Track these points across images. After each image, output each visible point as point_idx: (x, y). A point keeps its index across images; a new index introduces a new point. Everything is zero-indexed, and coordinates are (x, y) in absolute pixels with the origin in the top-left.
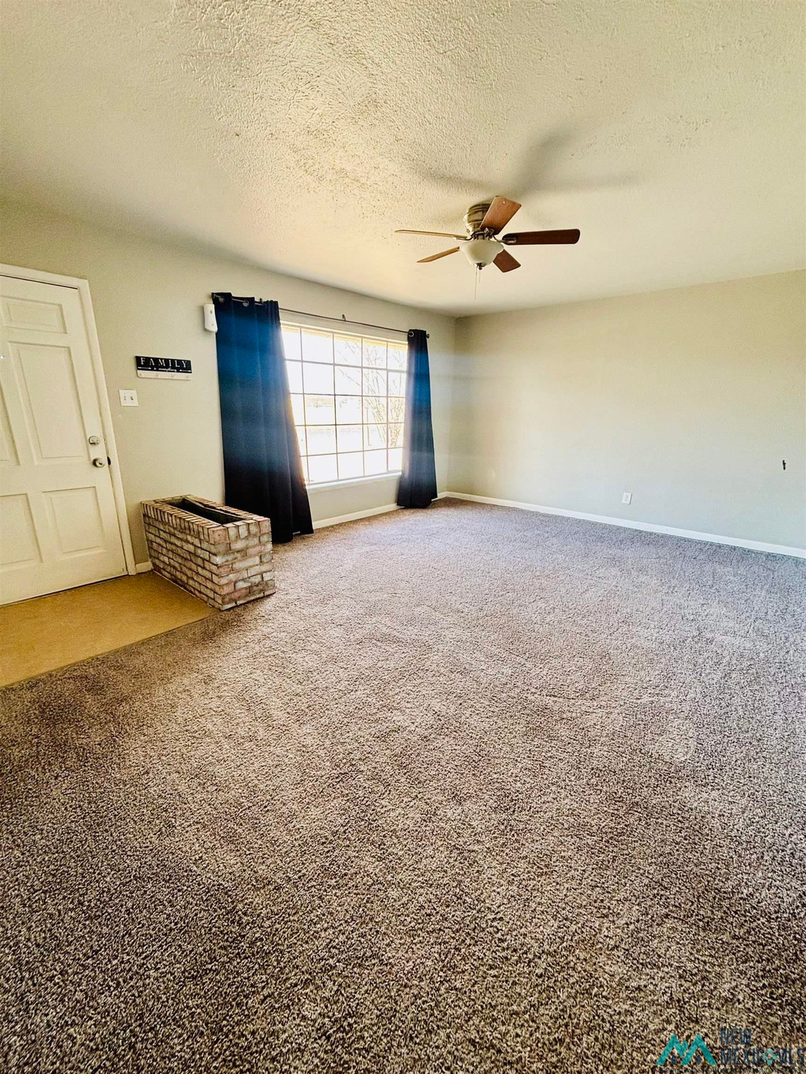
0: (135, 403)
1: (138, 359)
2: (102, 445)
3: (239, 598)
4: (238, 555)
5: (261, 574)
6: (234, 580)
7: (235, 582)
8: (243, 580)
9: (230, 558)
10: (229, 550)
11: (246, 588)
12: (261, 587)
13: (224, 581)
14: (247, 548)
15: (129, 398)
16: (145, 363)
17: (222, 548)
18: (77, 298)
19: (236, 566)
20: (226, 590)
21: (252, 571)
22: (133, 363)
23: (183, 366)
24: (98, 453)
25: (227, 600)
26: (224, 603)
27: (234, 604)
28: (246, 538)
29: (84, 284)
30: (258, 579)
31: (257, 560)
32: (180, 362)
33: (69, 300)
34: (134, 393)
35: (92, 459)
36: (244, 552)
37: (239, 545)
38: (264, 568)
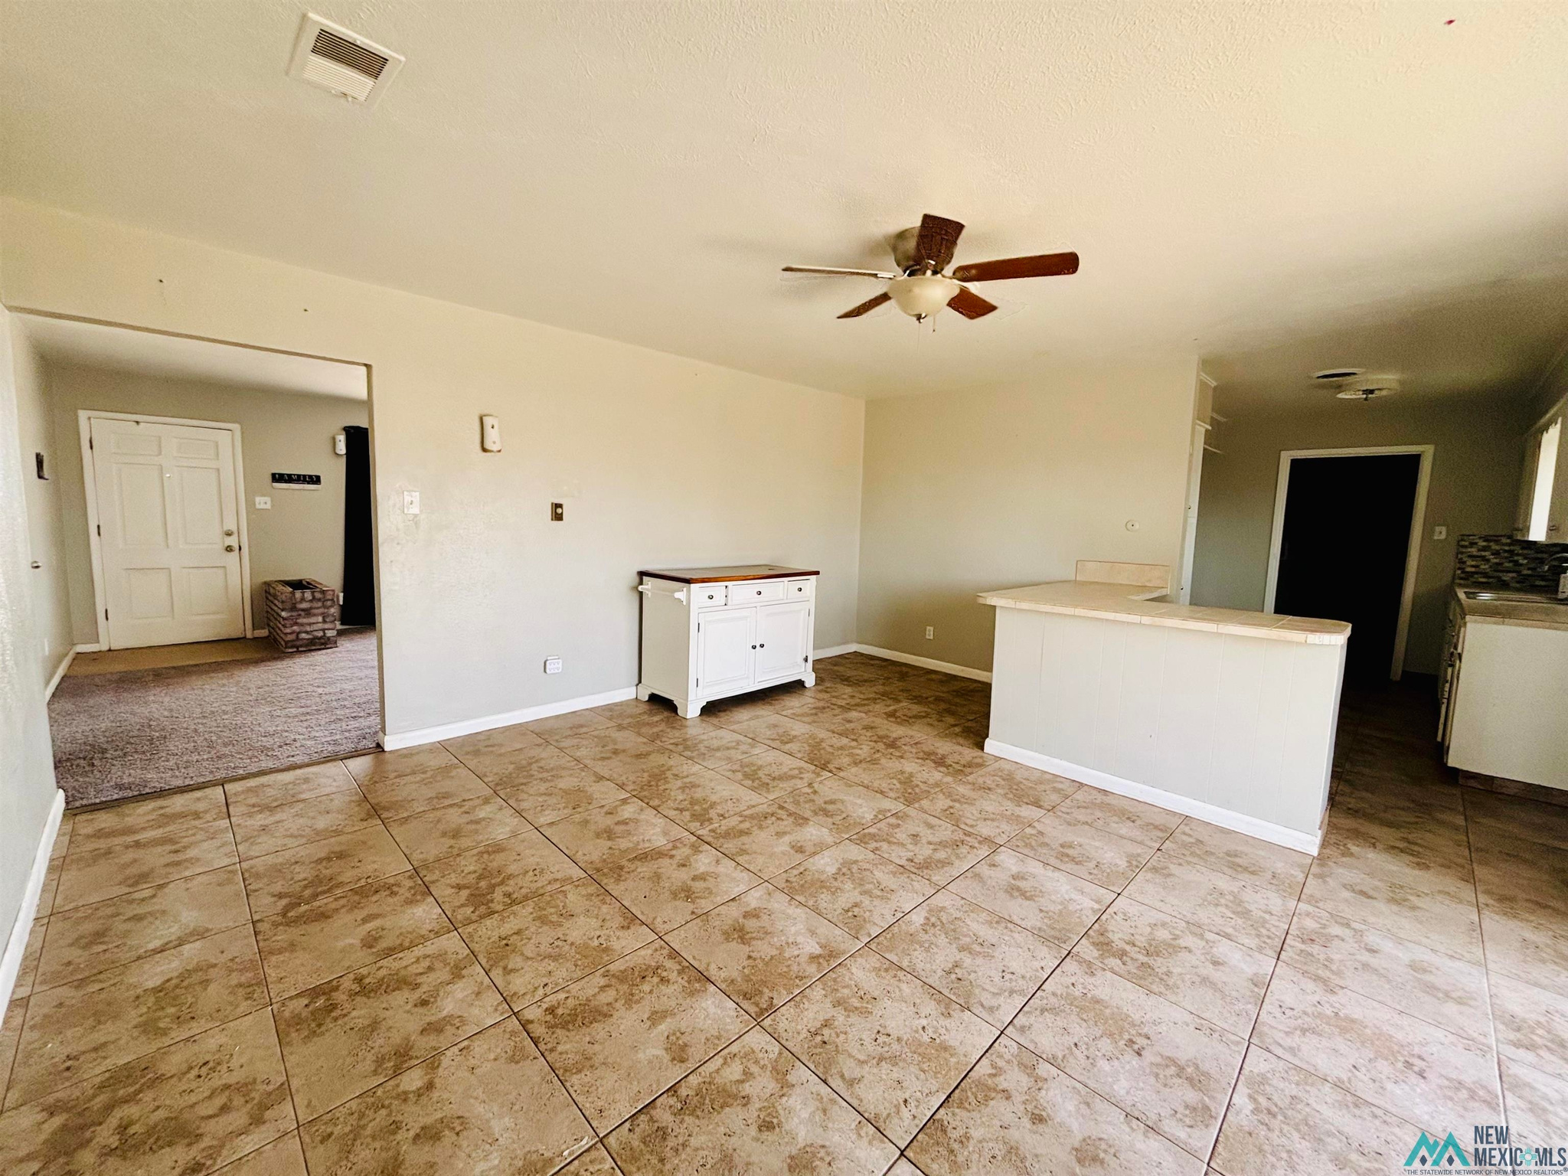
0: (268, 506)
1: (274, 475)
2: (236, 535)
3: (301, 646)
4: (303, 613)
5: (324, 630)
6: (298, 630)
7: (299, 633)
8: (307, 632)
9: (294, 614)
10: (293, 608)
11: (308, 639)
12: (323, 641)
13: (288, 630)
14: (311, 608)
15: (262, 502)
16: (278, 478)
17: (288, 606)
18: (230, 437)
19: (300, 621)
20: (290, 638)
21: (315, 627)
22: (270, 478)
23: (315, 480)
24: (232, 541)
25: (289, 645)
26: (286, 648)
27: (295, 650)
28: (311, 601)
29: (236, 427)
30: (320, 634)
31: (320, 619)
32: (310, 477)
33: (223, 438)
34: (268, 499)
35: (226, 545)
36: (308, 612)
37: (304, 605)
38: (326, 626)
